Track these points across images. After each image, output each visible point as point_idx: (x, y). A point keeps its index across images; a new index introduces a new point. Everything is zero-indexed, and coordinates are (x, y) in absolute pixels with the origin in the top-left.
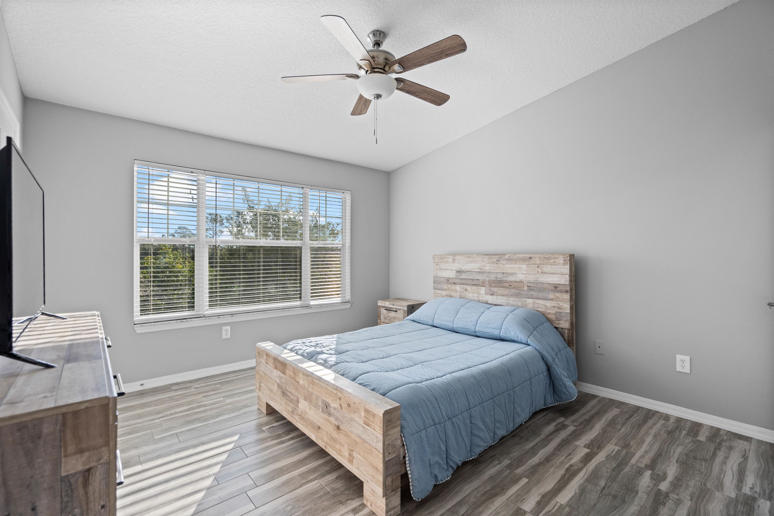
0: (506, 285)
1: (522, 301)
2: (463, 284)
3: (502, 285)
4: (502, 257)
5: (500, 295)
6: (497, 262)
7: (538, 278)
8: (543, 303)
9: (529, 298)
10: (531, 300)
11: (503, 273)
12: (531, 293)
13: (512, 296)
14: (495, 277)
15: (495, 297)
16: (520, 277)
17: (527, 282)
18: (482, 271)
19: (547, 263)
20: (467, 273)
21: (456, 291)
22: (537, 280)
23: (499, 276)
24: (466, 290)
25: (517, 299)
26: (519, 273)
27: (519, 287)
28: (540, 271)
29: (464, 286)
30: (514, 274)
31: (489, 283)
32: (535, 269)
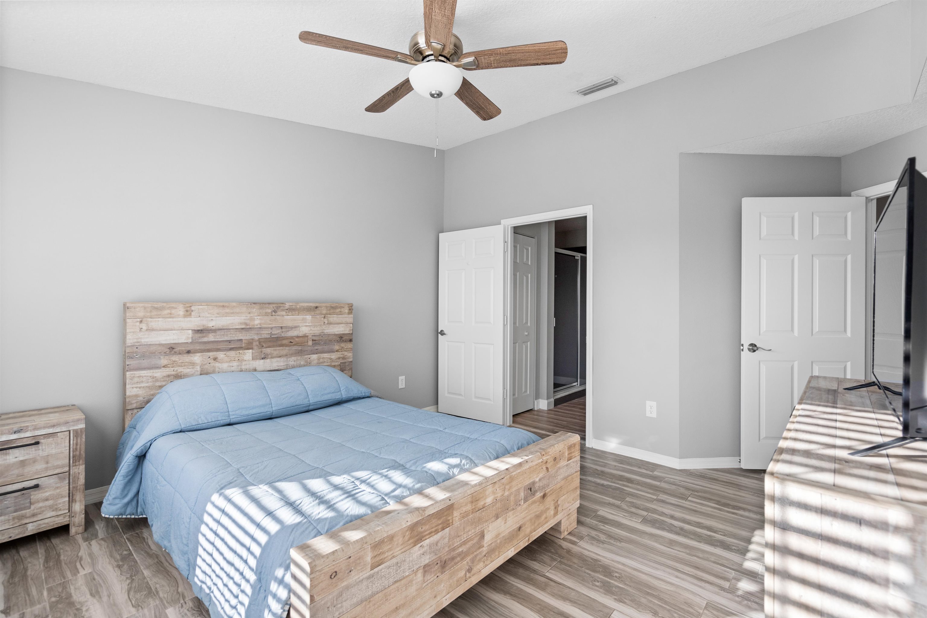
0: (285, 342)
1: (306, 358)
2: (209, 351)
3: (280, 343)
4: (280, 307)
5: (276, 357)
6: (273, 314)
7: (324, 330)
8: (329, 357)
9: (314, 354)
10: (316, 355)
11: (282, 328)
12: (316, 348)
13: (292, 355)
14: (269, 334)
15: (268, 361)
16: (304, 330)
17: (312, 336)
18: (248, 327)
19: (333, 312)
20: (218, 333)
21: (193, 364)
22: (323, 332)
23: (275, 332)
24: (215, 359)
25: (299, 358)
26: (302, 326)
27: (302, 343)
28: (326, 322)
29: (211, 354)
30: (296, 327)
31: (260, 343)
32: (321, 320)
